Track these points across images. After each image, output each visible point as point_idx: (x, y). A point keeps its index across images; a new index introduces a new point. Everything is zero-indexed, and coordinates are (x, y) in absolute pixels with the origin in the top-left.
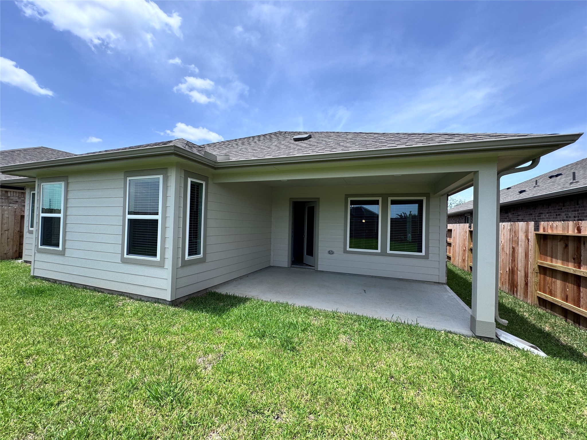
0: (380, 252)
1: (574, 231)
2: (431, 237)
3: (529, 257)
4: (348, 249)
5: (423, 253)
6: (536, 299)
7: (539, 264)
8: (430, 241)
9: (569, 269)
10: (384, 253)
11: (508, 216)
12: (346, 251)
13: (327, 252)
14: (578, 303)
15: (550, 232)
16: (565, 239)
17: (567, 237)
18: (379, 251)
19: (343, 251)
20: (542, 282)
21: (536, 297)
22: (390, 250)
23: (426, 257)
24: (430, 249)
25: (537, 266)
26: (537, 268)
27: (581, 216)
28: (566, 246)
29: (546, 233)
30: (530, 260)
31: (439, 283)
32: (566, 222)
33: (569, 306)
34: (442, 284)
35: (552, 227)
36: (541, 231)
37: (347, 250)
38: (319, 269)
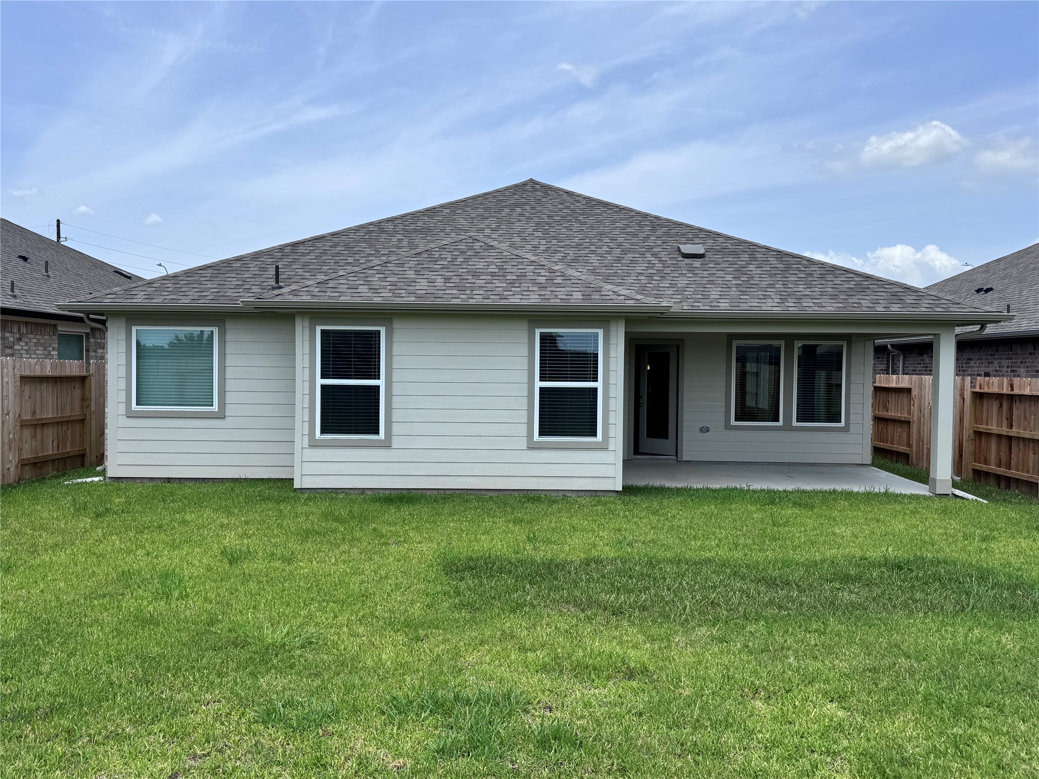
0: (782, 424)
1: (1008, 389)
2: (853, 398)
3: (965, 422)
4: (733, 422)
5: (843, 424)
6: (971, 473)
7: (974, 429)
8: (851, 406)
9: (1003, 430)
10: (788, 427)
11: (923, 360)
12: (728, 427)
13: (697, 429)
14: (1009, 467)
15: (986, 390)
16: (999, 397)
17: (1002, 395)
18: (780, 423)
19: (724, 427)
20: (977, 451)
21: (971, 469)
22: (797, 422)
23: (846, 429)
24: (852, 416)
25: (972, 431)
26: (972, 434)
27: (1015, 367)
28: (1001, 405)
29: (982, 391)
30: (966, 424)
31: (862, 465)
32: (1001, 378)
33: (1002, 471)
34: (866, 465)
35: (988, 384)
36: (977, 390)
37: (732, 424)
38: (685, 458)
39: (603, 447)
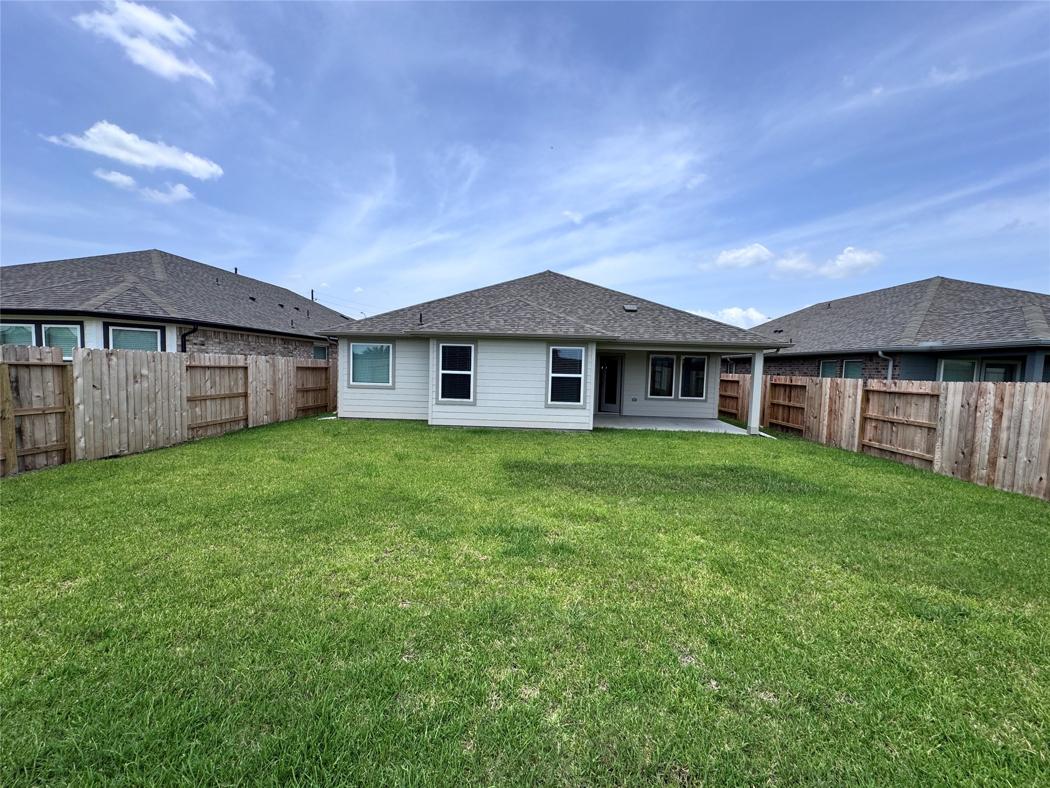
1: (789, 382)
2: (709, 385)
3: (766, 398)
4: (649, 396)
5: (704, 398)
6: (769, 424)
7: (771, 402)
8: (709, 389)
9: (786, 403)
10: (676, 399)
11: (746, 367)
12: (646, 398)
13: (631, 399)
14: (788, 421)
15: (778, 382)
16: (785, 386)
18: (673, 397)
19: (644, 399)
20: (772, 413)
21: (769, 422)
22: (681, 396)
23: (706, 401)
24: (709, 394)
26: (770, 404)
28: (785, 390)
29: (776, 383)
30: (767, 400)
31: (712, 419)
32: (786, 376)
33: (784, 423)
34: (715, 419)
35: (779, 379)
36: (773, 382)
38: (624, 414)
39: (583, 408)
